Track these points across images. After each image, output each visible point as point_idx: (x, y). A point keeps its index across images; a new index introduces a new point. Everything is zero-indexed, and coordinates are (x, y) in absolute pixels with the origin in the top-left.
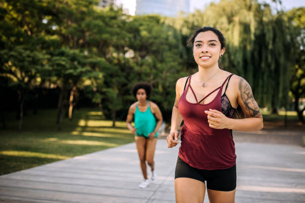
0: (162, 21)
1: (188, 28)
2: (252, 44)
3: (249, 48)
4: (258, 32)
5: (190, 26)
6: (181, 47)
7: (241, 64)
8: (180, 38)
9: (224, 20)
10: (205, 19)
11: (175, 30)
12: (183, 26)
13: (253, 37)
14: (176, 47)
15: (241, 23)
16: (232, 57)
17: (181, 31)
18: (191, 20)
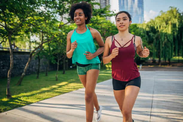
0: (137, 27)
1: (148, 28)
2: (177, 32)
3: (176, 34)
4: (180, 27)
5: (149, 27)
6: (146, 36)
7: (172, 40)
8: (146, 32)
9: (164, 23)
10: (155, 24)
11: (143, 29)
12: (146, 27)
13: (177, 29)
14: (144, 36)
15: (172, 24)
16: (168, 38)
17: (146, 29)
18: (149, 24)
